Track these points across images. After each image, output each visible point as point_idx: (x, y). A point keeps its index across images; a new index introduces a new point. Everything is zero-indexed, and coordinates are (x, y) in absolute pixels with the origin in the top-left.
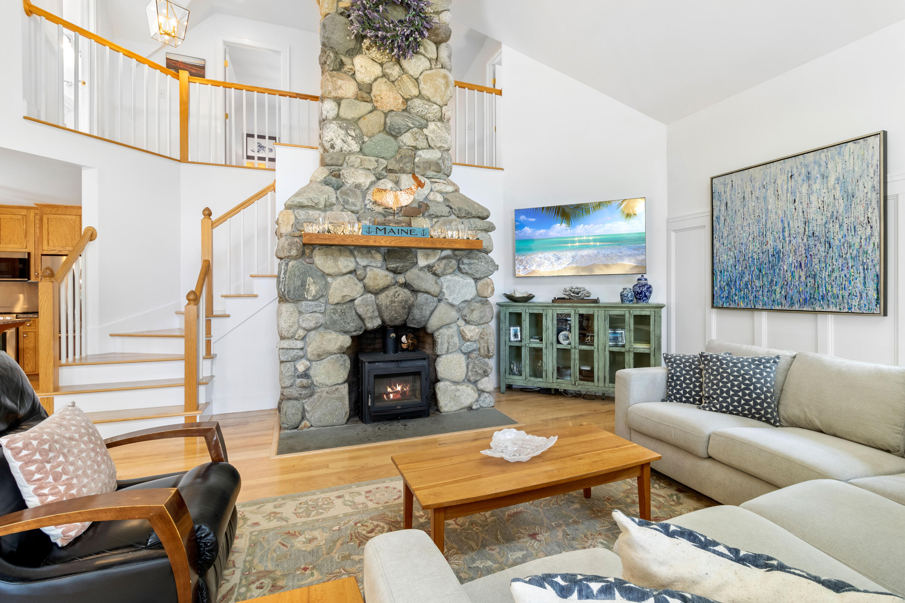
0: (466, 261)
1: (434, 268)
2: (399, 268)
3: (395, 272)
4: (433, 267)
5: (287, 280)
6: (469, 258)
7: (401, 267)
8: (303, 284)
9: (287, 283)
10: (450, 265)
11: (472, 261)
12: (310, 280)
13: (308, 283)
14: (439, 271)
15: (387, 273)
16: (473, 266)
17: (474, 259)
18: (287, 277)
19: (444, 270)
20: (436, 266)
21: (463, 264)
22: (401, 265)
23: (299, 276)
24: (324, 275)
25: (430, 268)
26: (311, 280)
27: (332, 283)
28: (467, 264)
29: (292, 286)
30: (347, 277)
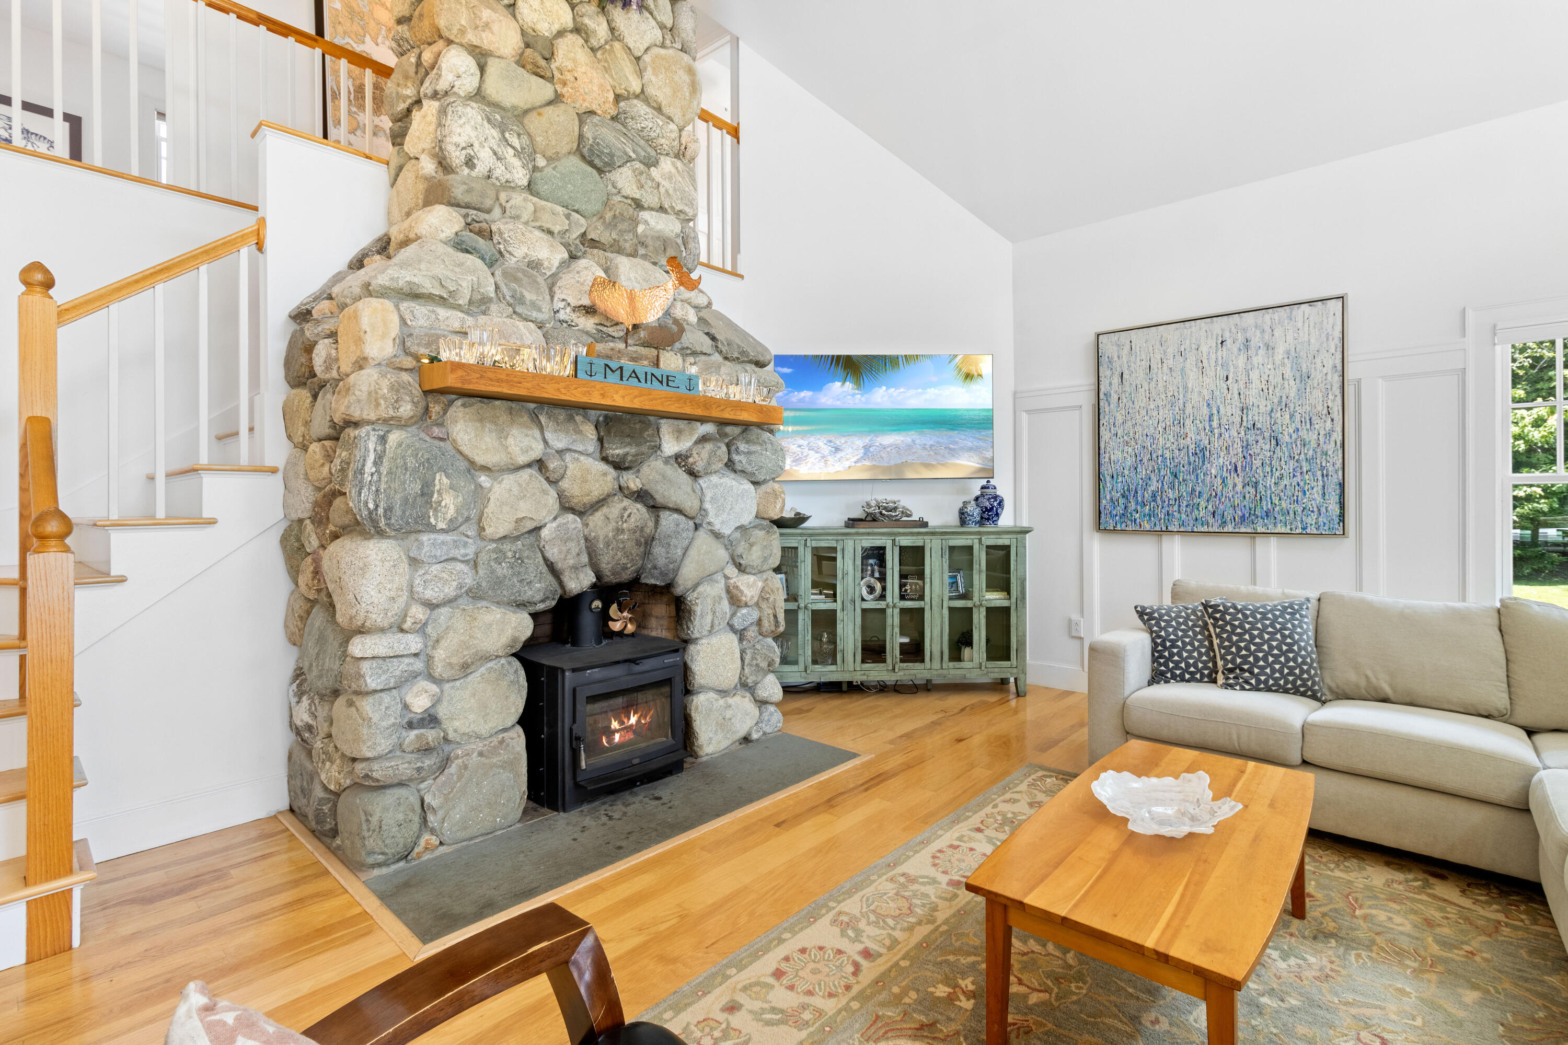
0: (743, 447)
1: (691, 460)
2: (630, 458)
3: (619, 466)
4: (687, 457)
5: (384, 479)
6: (748, 442)
7: (634, 456)
8: (426, 492)
9: (383, 486)
10: (718, 453)
11: (753, 448)
12: (441, 480)
13: (437, 488)
14: (699, 467)
15: (603, 467)
16: (753, 458)
17: (755, 443)
18: (384, 470)
19: (709, 464)
20: (695, 455)
21: (738, 453)
22: (632, 450)
23: (415, 470)
24: (473, 467)
25: (680, 459)
26: (445, 481)
27: (490, 490)
28: (744, 453)
29: (398, 496)
30: (526, 474)
